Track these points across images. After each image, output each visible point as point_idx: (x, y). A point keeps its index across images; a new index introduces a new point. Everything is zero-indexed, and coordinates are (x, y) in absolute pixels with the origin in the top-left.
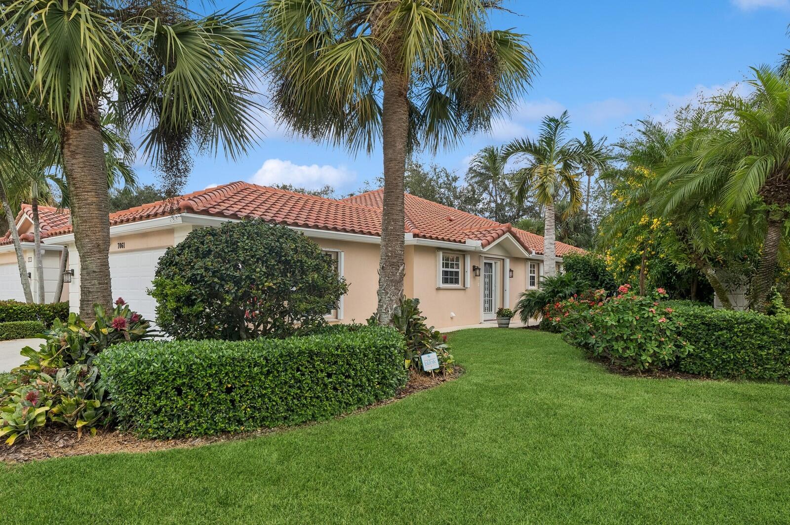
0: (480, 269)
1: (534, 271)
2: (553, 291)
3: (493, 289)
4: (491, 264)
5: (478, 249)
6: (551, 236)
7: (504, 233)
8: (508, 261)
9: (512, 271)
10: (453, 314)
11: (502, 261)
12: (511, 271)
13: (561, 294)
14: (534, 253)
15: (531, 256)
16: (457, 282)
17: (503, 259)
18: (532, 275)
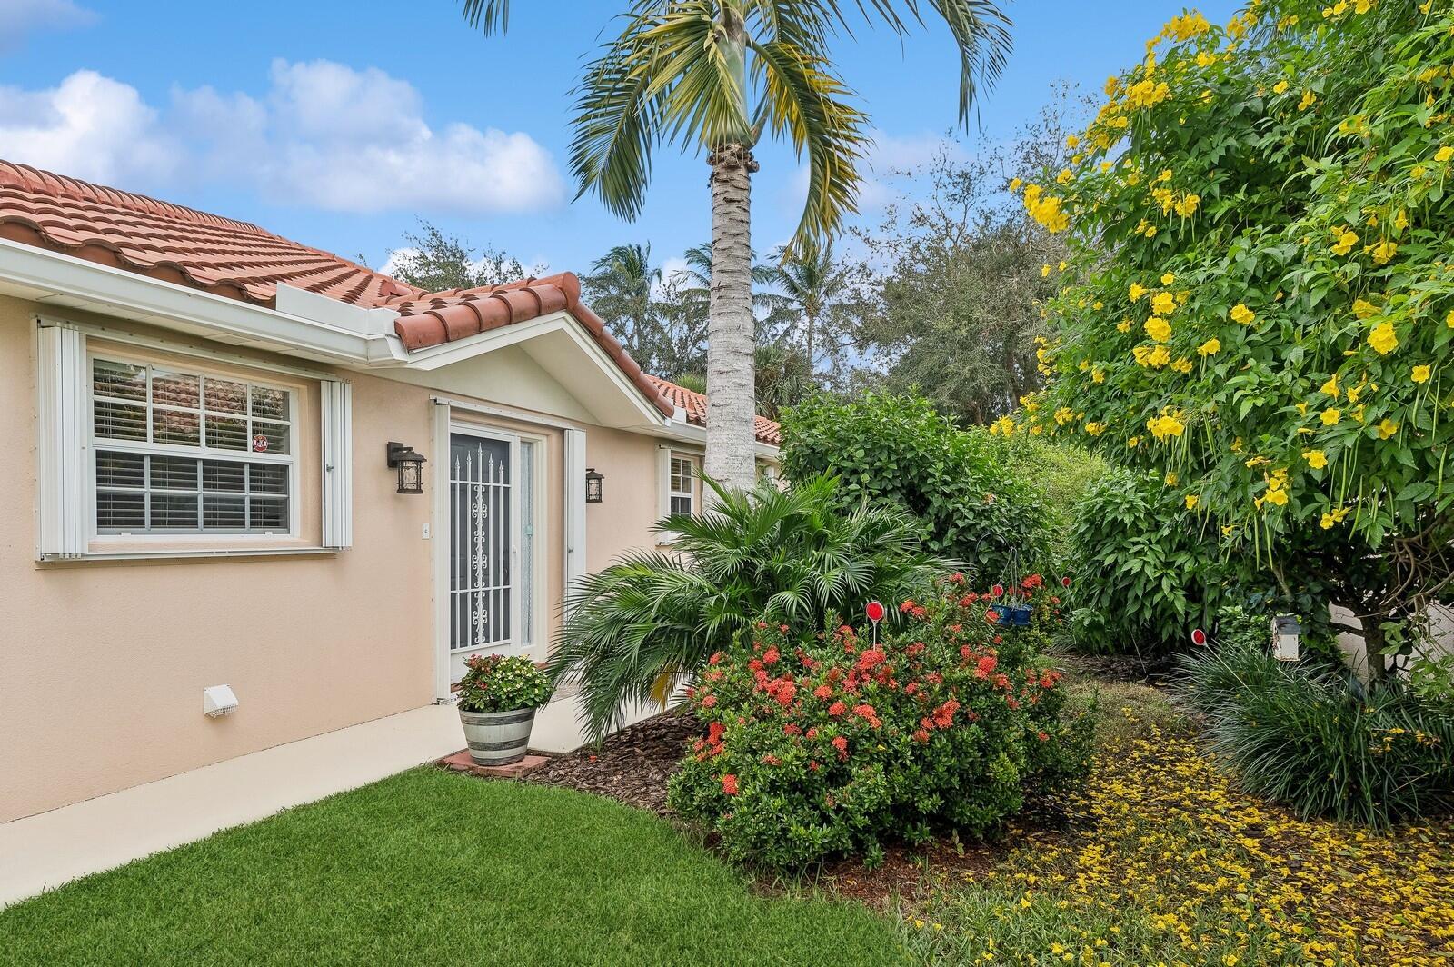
0: (419, 461)
1: (687, 481)
2: (746, 570)
3: (515, 545)
4: (505, 446)
5: (376, 354)
6: (737, 320)
7: (540, 309)
8: (578, 440)
9: (599, 478)
10: (221, 696)
11: (555, 437)
12: (592, 475)
13: (788, 596)
14: (680, 415)
15: (668, 422)
16: (273, 516)
17: (562, 431)
18: (681, 494)
